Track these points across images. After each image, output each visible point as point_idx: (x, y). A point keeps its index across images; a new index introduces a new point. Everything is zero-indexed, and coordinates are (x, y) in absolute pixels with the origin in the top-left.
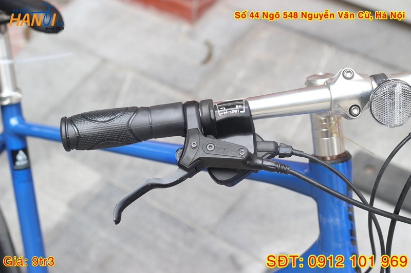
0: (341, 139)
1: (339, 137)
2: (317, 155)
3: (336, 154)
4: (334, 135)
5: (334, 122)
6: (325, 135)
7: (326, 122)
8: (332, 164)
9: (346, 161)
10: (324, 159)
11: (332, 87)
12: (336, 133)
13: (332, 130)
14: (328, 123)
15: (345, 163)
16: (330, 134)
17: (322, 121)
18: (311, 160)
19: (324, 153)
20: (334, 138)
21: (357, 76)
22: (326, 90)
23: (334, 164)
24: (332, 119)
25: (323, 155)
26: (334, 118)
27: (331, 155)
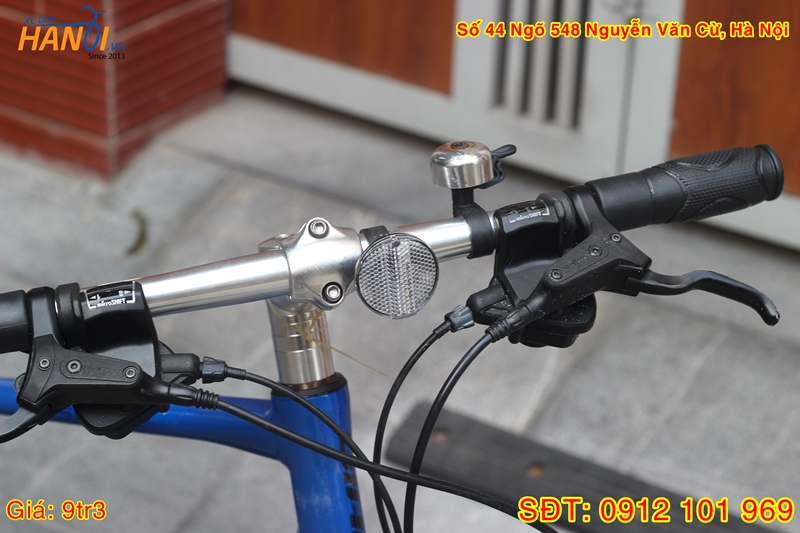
0: (325, 351)
1: (322, 348)
2: (285, 382)
3: (318, 378)
4: (314, 344)
5: (310, 321)
6: (296, 346)
7: (296, 321)
8: (311, 396)
9: (337, 390)
10: (297, 388)
11: (291, 254)
12: (316, 341)
13: (306, 335)
14: (300, 323)
15: (335, 394)
16: (304, 343)
17: (289, 320)
18: (276, 393)
19: (301, 378)
20: (314, 351)
21: (333, 232)
22: (282, 259)
23: (316, 395)
24: (308, 314)
25: (294, 382)
26: (311, 313)
27: (309, 381)
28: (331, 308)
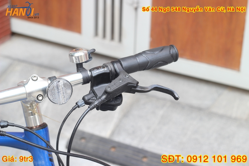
0: (40, 116)
1: (39, 115)
2: (28, 126)
3: (38, 124)
4: (36, 114)
5: (35, 107)
6: (31, 115)
7: (30, 107)
8: (36, 130)
9: (44, 128)
10: (32, 128)
11: (26, 86)
12: (37, 113)
13: (34, 111)
14: (32, 107)
15: (44, 129)
16: (33, 114)
17: (28, 107)
18: (25, 130)
19: (33, 125)
20: (36, 116)
21: (39, 79)
22: (23, 88)
23: (38, 130)
24: (34, 105)
25: (31, 126)
26: (35, 104)
27: (36, 125)
28: (40, 102)
